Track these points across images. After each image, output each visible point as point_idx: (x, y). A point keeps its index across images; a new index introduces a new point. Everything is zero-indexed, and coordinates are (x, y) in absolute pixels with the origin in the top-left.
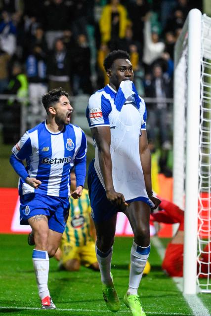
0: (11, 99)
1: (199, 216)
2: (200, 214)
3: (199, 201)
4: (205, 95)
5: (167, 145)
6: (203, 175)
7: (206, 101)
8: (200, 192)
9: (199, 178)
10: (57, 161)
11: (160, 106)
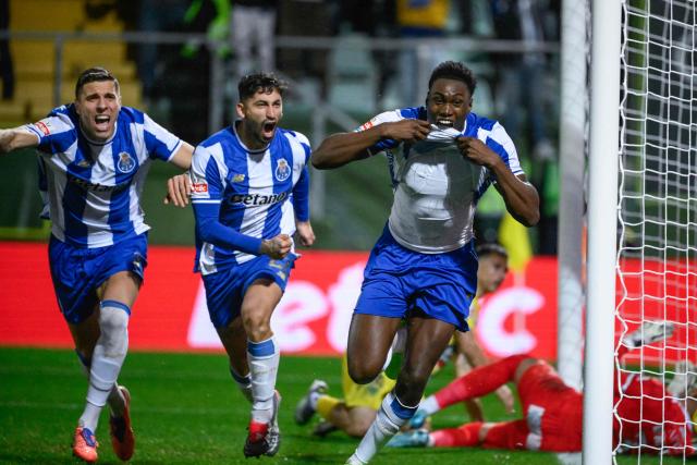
0: (192, 43)
1: (617, 313)
2: (619, 310)
3: (618, 277)
4: (631, 35)
5: (545, 150)
6: (628, 219)
7: (634, 50)
8: (621, 256)
9: (619, 226)
10: (259, 200)
11: (531, 60)
